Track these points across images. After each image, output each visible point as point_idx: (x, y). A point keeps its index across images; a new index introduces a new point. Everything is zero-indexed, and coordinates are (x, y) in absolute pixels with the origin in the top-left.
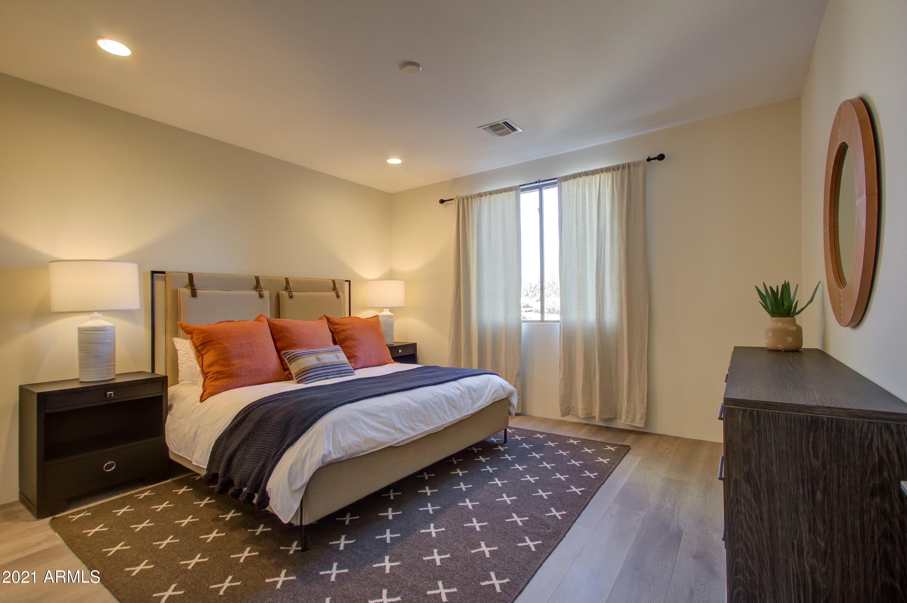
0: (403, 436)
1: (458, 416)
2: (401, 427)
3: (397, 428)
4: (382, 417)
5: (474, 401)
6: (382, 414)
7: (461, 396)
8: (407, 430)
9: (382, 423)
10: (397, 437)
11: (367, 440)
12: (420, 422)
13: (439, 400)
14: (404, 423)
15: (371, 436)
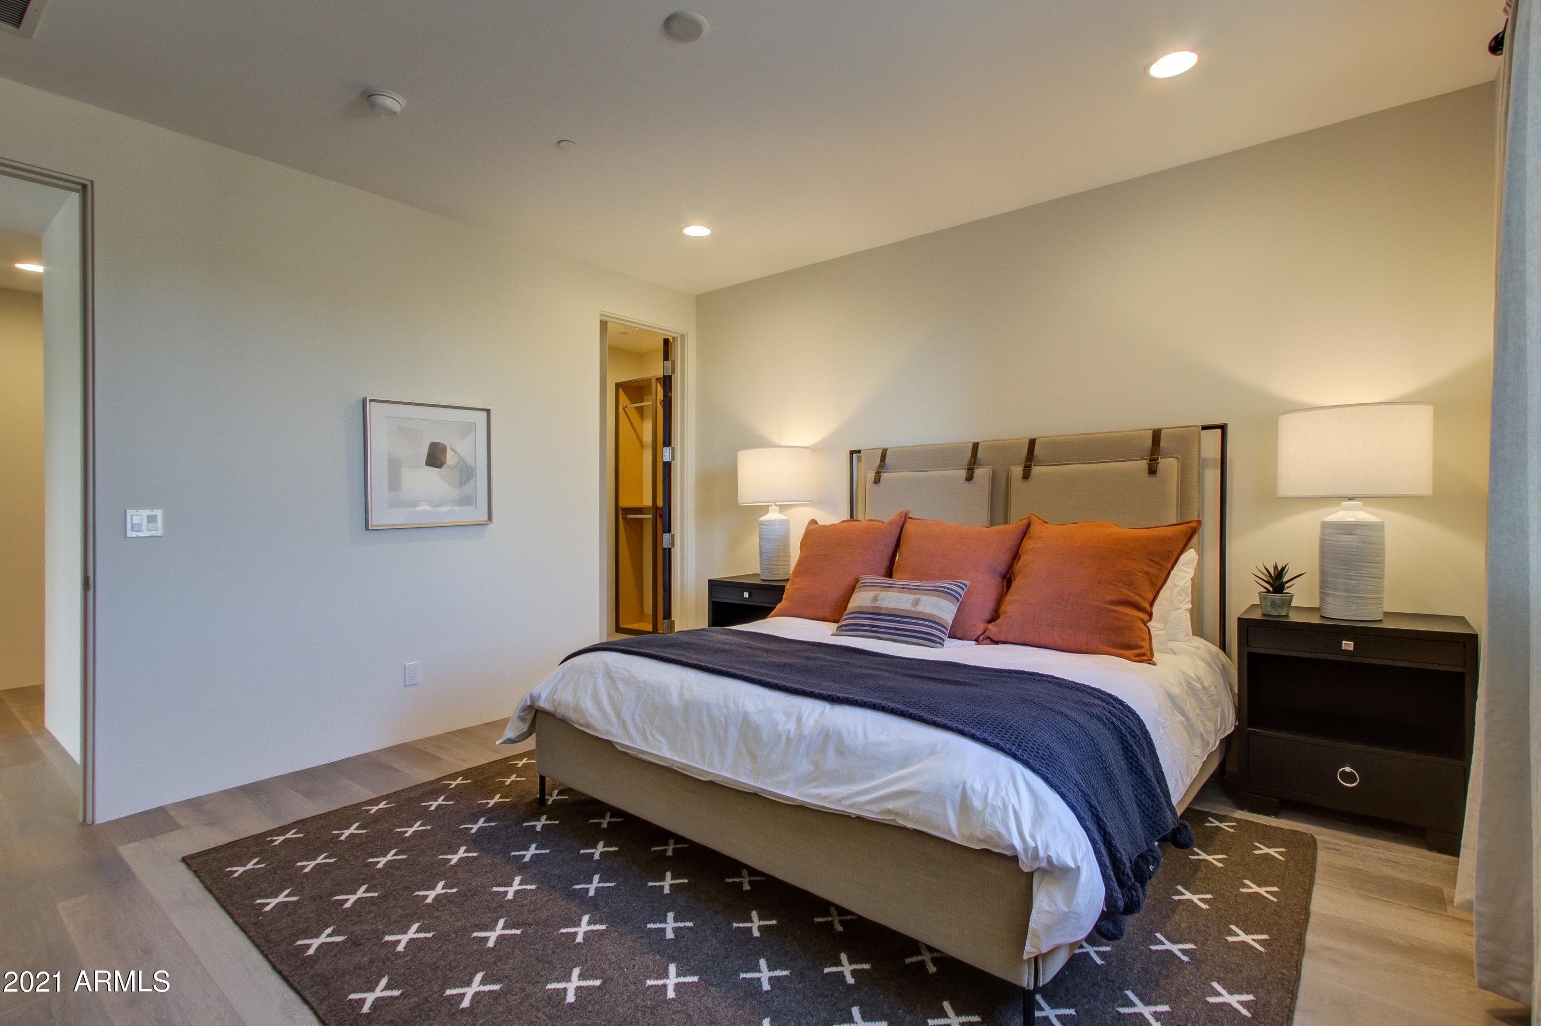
0: (623, 737)
1: (746, 779)
2: (628, 720)
3: (622, 720)
4: (617, 689)
5: (820, 776)
6: (621, 686)
7: (789, 740)
8: (633, 732)
9: (611, 699)
10: (614, 731)
11: (577, 708)
12: (664, 734)
13: (726, 718)
14: (637, 718)
15: (584, 706)
